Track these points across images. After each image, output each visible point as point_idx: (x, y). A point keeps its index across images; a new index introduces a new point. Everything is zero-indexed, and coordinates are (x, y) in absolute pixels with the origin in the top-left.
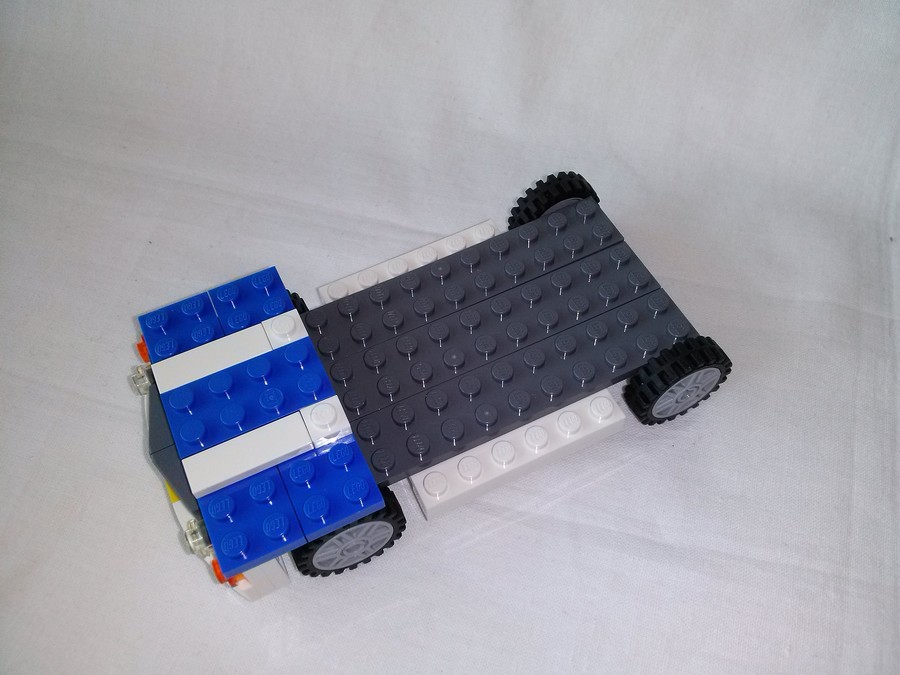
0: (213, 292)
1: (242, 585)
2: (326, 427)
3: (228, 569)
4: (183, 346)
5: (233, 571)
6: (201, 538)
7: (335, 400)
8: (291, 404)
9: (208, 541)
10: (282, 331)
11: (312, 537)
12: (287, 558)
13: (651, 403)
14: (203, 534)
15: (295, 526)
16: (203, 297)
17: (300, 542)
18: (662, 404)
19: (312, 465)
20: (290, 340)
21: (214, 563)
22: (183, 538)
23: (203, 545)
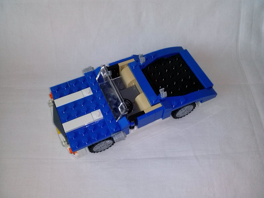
0: (69, 82)
1: (76, 154)
2: (97, 117)
3: (73, 150)
4: (61, 96)
5: (74, 151)
6: (66, 143)
7: (99, 110)
8: (88, 111)
9: (68, 144)
10: (86, 92)
11: (93, 143)
12: (87, 148)
13: (176, 113)
14: (67, 142)
15: (89, 140)
16: (66, 83)
17: (91, 144)
18: (179, 114)
19: (94, 126)
20: (88, 95)
21: (69, 149)
22: (62, 142)
23: (67, 144)
